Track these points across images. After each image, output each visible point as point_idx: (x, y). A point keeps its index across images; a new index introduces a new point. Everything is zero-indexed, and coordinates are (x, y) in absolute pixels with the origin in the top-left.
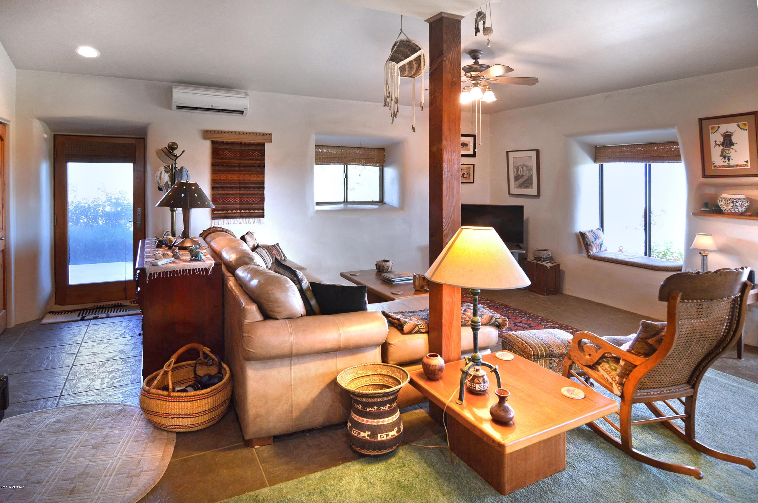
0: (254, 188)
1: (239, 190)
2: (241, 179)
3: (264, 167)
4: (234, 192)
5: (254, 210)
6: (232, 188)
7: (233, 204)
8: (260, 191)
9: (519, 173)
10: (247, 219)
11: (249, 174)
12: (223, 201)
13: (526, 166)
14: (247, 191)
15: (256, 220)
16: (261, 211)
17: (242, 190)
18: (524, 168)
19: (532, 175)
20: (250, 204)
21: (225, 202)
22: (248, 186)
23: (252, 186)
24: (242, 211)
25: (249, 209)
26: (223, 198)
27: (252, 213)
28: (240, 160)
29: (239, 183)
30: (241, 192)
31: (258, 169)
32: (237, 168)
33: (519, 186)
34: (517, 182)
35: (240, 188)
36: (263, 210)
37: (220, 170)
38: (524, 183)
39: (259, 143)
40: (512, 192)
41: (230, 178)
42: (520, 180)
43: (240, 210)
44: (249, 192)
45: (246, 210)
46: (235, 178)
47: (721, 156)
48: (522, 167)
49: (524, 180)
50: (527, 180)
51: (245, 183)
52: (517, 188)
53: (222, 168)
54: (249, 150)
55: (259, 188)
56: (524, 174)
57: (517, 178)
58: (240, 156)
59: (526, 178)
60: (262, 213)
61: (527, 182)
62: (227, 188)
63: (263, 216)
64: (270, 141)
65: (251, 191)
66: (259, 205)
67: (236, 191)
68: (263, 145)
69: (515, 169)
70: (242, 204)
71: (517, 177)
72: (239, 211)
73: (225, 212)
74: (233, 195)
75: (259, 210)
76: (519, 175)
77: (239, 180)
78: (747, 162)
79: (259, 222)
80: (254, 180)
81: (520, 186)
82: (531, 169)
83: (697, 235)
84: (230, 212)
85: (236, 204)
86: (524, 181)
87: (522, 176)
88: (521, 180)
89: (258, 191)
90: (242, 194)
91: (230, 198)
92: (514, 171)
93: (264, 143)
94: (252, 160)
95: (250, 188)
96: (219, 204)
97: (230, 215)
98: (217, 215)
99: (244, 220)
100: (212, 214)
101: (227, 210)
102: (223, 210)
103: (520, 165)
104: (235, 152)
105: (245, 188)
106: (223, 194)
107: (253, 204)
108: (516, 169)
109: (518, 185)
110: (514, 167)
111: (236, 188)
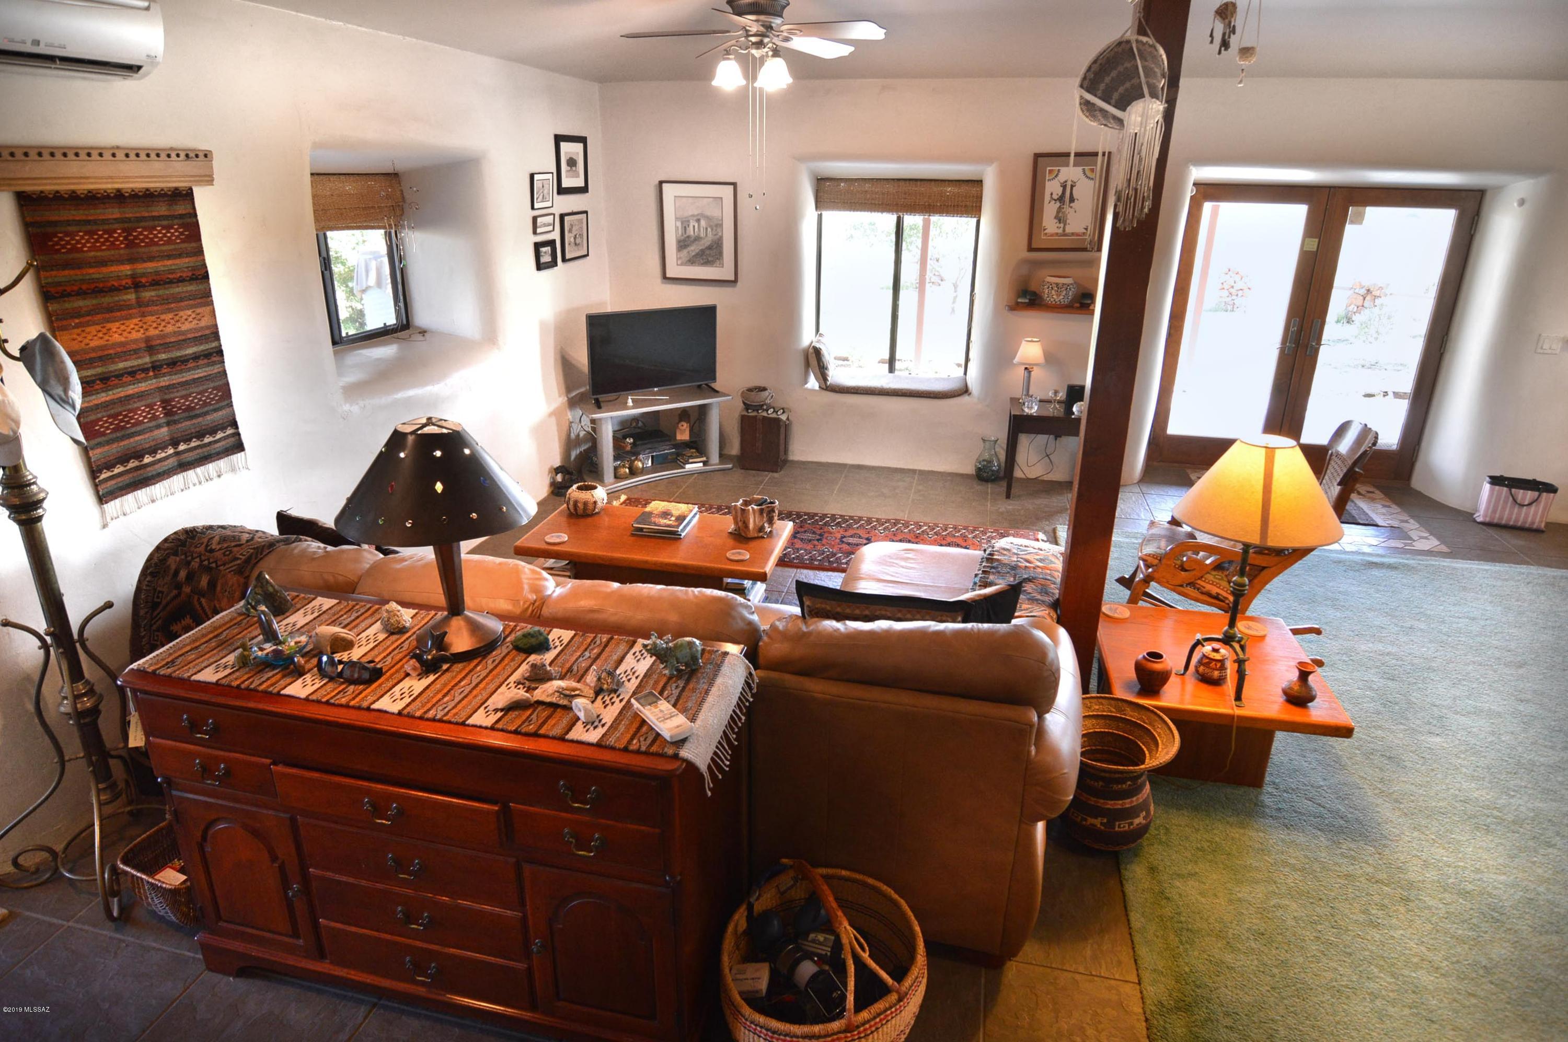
0: (196, 357)
1: (156, 377)
2: (152, 332)
3: (206, 277)
4: (143, 386)
5: (213, 432)
6: (132, 373)
7: (151, 430)
8: (214, 363)
9: (690, 231)
10: (199, 470)
11: (170, 310)
12: (118, 428)
13: (708, 218)
14: (181, 371)
15: (222, 464)
16: (230, 431)
17: (164, 375)
18: (703, 223)
19: (721, 239)
20: (197, 416)
21: (124, 428)
22: (178, 354)
23: (190, 351)
24: (182, 447)
25: (200, 435)
26: (115, 416)
27: (210, 443)
28: (132, 260)
29: (151, 349)
30: (164, 381)
31: (192, 288)
32: (131, 297)
33: (689, 261)
34: (685, 252)
35: (156, 367)
36: (234, 424)
37: (76, 314)
38: (701, 254)
39: (176, 189)
40: (669, 274)
41: (117, 338)
42: (692, 248)
43: (175, 444)
44: (188, 376)
45: (190, 440)
46: (135, 335)
47: (1055, 218)
48: (698, 221)
49: (703, 247)
50: (710, 248)
51: (167, 347)
52: (682, 264)
53: (81, 303)
54: (154, 218)
55: (207, 355)
56: (702, 235)
57: (682, 244)
58: (127, 246)
59: (706, 242)
60: (233, 435)
61: (708, 252)
62: (119, 375)
63: (239, 447)
64: (208, 180)
65: (189, 370)
66: (220, 413)
67: (145, 379)
68: (188, 195)
69: (679, 224)
70: (175, 422)
71: (684, 241)
72: (171, 451)
73: (132, 464)
74: (141, 396)
75: (223, 429)
76: (689, 237)
77: (148, 340)
78: (1086, 229)
79: (233, 470)
80: (190, 331)
81: (692, 261)
82: (720, 225)
83: (1024, 342)
84: (147, 459)
85: (159, 427)
86: (703, 251)
87: (698, 239)
88: (694, 249)
89: (208, 365)
90: (168, 387)
91: (134, 411)
92: (677, 228)
93: (191, 189)
94: (169, 257)
95: (184, 361)
96: (108, 443)
97: (151, 471)
98: (113, 482)
99: (191, 473)
100: (96, 486)
101: (139, 456)
102: (123, 460)
103: (693, 216)
104: (110, 232)
105: (173, 363)
106: (112, 403)
107: (206, 413)
108: (682, 223)
109: (685, 259)
110: (677, 219)
111: (145, 370)
